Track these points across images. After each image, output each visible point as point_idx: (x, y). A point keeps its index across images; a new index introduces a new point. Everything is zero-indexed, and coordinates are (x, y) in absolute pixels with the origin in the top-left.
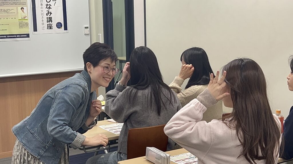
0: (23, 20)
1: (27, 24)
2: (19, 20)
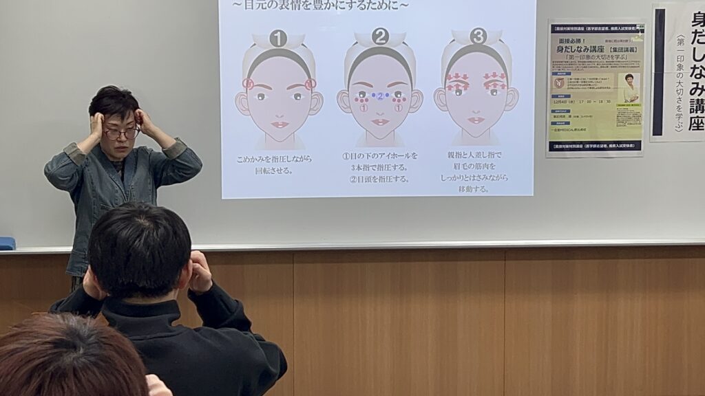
0: (628, 105)
1: (638, 116)
2: (619, 105)
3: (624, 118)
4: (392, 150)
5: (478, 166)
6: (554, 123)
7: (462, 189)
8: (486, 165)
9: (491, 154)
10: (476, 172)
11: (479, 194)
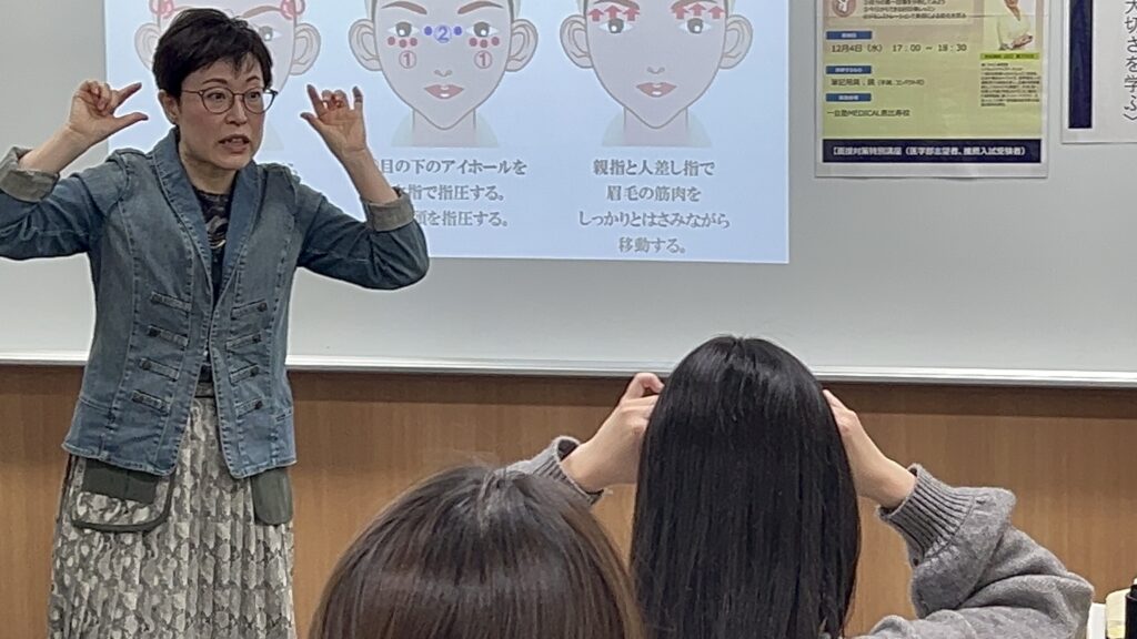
1: (1032, 82)
2: (987, 57)
3: (998, 87)
4: (472, 154)
5: (661, 193)
6: (832, 98)
7: (625, 244)
8: (680, 192)
9: (691, 167)
10: (659, 207)
11: (665, 255)
